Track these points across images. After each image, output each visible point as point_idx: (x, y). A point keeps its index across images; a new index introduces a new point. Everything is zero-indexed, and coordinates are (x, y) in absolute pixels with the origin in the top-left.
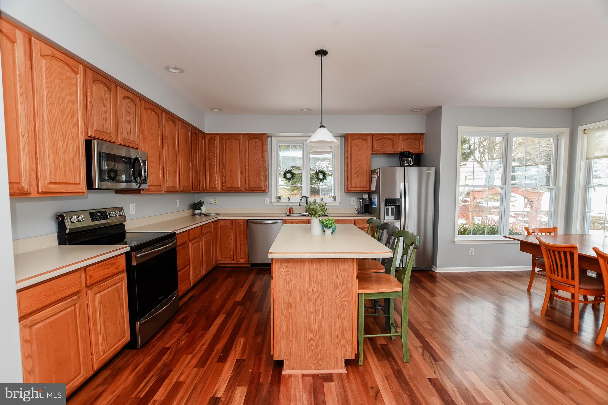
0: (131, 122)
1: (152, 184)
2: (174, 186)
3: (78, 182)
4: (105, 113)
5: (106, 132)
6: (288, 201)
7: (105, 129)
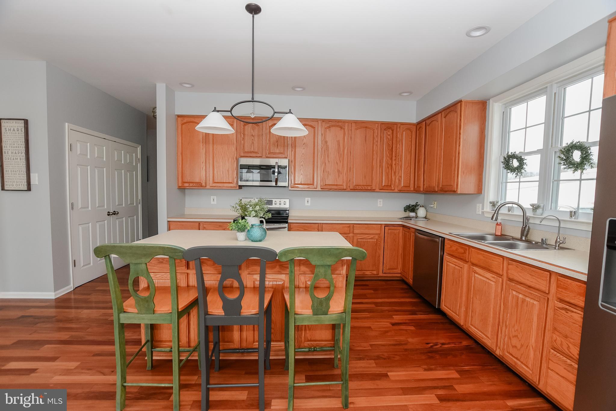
0: (278, 140)
1: (301, 182)
2: (337, 185)
3: (231, 182)
4: (253, 141)
5: (253, 152)
6: (509, 211)
7: (252, 150)
